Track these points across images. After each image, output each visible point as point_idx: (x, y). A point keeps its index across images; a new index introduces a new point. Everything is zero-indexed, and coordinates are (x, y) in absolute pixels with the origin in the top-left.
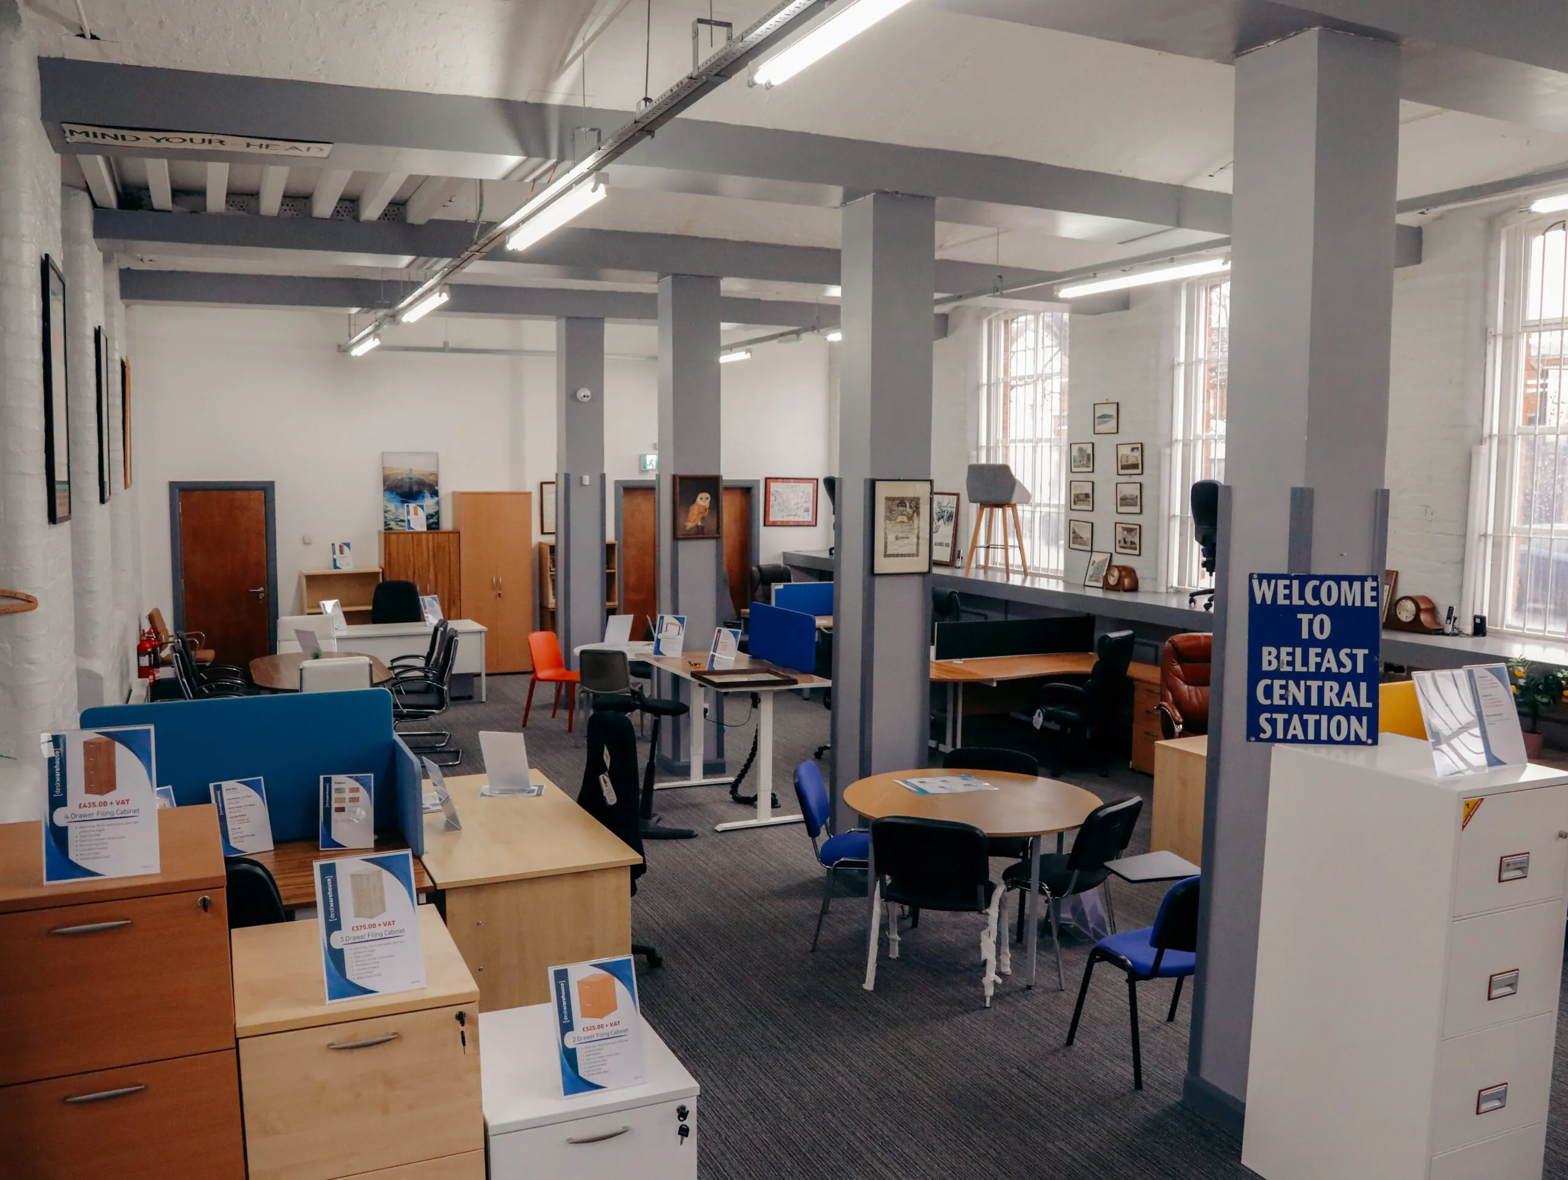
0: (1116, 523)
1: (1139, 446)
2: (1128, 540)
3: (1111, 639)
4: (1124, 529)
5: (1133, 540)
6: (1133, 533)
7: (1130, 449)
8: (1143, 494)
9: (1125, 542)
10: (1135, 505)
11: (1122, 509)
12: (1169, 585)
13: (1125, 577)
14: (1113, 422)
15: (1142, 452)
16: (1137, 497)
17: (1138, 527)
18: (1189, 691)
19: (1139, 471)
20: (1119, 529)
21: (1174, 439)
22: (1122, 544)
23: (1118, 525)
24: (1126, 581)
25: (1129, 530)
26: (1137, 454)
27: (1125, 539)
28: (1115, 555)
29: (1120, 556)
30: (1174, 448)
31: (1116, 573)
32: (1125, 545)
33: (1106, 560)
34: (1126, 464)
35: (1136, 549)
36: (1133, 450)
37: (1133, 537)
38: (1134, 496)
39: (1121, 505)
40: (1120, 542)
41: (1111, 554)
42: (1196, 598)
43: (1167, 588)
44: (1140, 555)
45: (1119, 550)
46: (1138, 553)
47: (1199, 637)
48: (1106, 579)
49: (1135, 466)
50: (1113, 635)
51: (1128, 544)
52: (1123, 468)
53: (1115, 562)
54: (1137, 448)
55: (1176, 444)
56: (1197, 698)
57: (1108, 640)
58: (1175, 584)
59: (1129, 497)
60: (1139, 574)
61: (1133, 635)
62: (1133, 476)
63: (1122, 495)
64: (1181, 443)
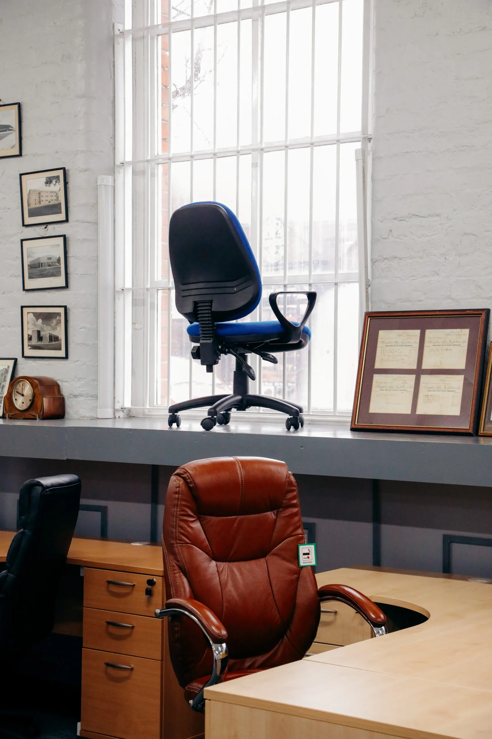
0: (22, 307)
1: (60, 173)
2: (46, 332)
3: (44, 488)
4: (38, 316)
5: (55, 333)
6: (54, 321)
7: (44, 180)
8: (70, 254)
9: (40, 338)
10: (55, 274)
11: (30, 284)
12: (118, 406)
13: (43, 395)
14: (13, 137)
15: (66, 183)
16: (59, 260)
17: (62, 311)
18: (219, 573)
19: (62, 217)
20: (29, 317)
21: (118, 163)
22: (34, 342)
23: (25, 310)
24: (46, 402)
25: (47, 318)
26: (58, 187)
27: (39, 332)
28: (20, 360)
29: (31, 362)
30: (119, 177)
31: (28, 390)
32: (40, 343)
33: (7, 371)
34: (38, 205)
35: (60, 349)
36: (49, 181)
37: (54, 329)
38: (54, 260)
39: (30, 277)
40: (30, 339)
41: (16, 360)
42: (180, 414)
43: (115, 411)
44: (67, 357)
45: (28, 352)
46: (64, 355)
47: (232, 463)
48: (9, 400)
49: (54, 209)
50: (47, 481)
51: (46, 342)
52: (33, 213)
53: (21, 373)
54: (58, 177)
55: (122, 170)
56: (235, 585)
57: (40, 489)
58: (128, 404)
59: (44, 260)
60: (66, 390)
61: (79, 481)
62: (50, 227)
63: (31, 259)
64: (129, 172)
